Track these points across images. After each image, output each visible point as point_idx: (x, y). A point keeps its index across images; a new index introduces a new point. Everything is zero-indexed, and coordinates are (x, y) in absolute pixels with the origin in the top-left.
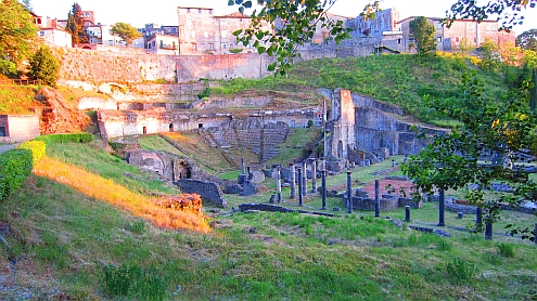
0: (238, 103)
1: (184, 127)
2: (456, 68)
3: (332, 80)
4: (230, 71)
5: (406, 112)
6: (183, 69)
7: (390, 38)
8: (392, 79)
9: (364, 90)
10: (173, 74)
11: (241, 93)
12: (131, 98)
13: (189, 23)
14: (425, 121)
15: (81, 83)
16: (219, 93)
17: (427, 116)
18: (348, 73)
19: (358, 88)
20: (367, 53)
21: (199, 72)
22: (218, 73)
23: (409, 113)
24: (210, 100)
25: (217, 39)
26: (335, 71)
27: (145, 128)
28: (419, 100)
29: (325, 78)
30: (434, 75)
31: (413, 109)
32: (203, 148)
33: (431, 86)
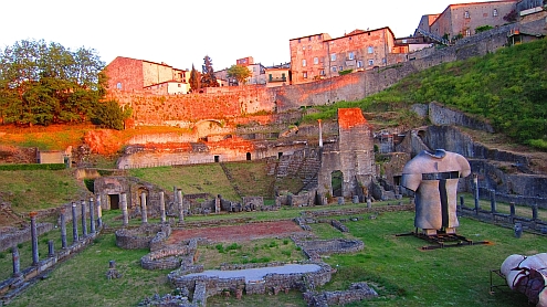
0: (325, 128)
1: (262, 156)
3: (431, 92)
4: (333, 95)
5: (497, 128)
6: (284, 99)
7: (532, 19)
8: (504, 80)
9: (460, 101)
10: (274, 105)
12: (227, 131)
13: (300, 53)
14: (519, 140)
16: (309, 120)
17: (523, 134)
18: (455, 80)
19: (455, 99)
20: (497, 46)
21: (300, 100)
22: (321, 99)
23: (501, 130)
24: (296, 128)
25: (327, 64)
26: (440, 80)
27: (217, 158)
28: (527, 107)
29: (425, 90)
31: (508, 124)
32: (258, 176)
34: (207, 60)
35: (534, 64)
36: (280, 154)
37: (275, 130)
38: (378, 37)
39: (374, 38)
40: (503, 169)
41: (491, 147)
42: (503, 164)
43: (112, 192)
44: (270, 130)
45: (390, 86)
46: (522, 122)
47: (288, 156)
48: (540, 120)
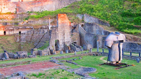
0: (40, 22)
3: (84, 10)
5: (111, 25)
6: (20, 8)
8: (111, 8)
9: (96, 14)
10: (15, 10)
11: (43, 18)
14: (120, 30)
16: (33, 18)
17: (121, 27)
18: (93, 6)
19: (94, 13)
21: (27, 9)
22: (37, 9)
23: (113, 26)
24: (27, 21)
26: (87, 6)
28: (120, 18)
29: (81, 9)
30: (133, 5)
31: (115, 24)
32: (12, 42)
33: (129, 11)
35: (120, 4)
36: (20, 32)
37: (16, 21)
44: (14, 21)
45: (66, 6)
46: (119, 24)
47: (25, 33)
48: (125, 23)
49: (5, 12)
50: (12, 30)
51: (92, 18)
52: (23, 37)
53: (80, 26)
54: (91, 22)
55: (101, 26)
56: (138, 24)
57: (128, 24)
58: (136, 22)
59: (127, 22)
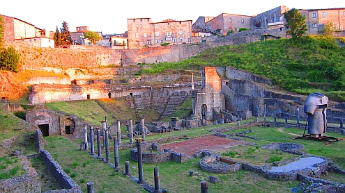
0: (159, 78)
1: (119, 95)
2: (324, 47)
3: (225, 61)
4: (159, 57)
5: (274, 83)
6: (127, 58)
7: (273, 28)
8: (269, 58)
9: (246, 67)
10: (120, 61)
11: (162, 72)
12: (89, 77)
13: (134, 28)
14: (288, 89)
15: (53, 69)
16: (147, 72)
17: (290, 85)
18: (238, 55)
19: (243, 66)
20: (256, 40)
21: (137, 59)
22: (151, 59)
23: (277, 84)
24: (140, 77)
25: (153, 38)
26: (229, 54)
27: (88, 96)
28: (286, 73)
29: (221, 60)
30: (303, 53)
31: (280, 80)
32: (124, 109)
33: (298, 62)
34: (65, 24)
35: (282, 51)
37: (122, 78)
38: (185, 25)
39: (183, 26)
40: (291, 104)
41: (276, 92)
42: (289, 101)
43: (43, 122)
45: (195, 55)
46: (287, 80)
47: (140, 96)
48: (295, 79)
49: (105, 65)
50: (119, 91)
51: (240, 72)
52: (138, 101)
53: (224, 84)
54: (239, 78)
55: (258, 85)
56: (314, 81)
57: (300, 80)
58: (312, 78)
59: (298, 78)
